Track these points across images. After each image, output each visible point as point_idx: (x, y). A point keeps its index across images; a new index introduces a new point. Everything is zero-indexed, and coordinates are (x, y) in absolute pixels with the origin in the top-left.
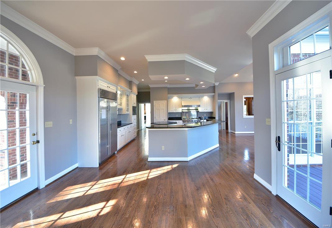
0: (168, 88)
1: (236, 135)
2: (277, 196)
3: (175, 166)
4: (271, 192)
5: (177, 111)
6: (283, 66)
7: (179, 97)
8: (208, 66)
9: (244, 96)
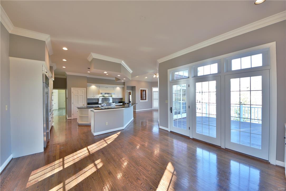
0: (87, 77)
1: (136, 112)
2: (171, 131)
3: (119, 133)
4: (168, 131)
5: (95, 98)
6: (172, 80)
7: (96, 86)
8: (128, 68)
9: (140, 89)
